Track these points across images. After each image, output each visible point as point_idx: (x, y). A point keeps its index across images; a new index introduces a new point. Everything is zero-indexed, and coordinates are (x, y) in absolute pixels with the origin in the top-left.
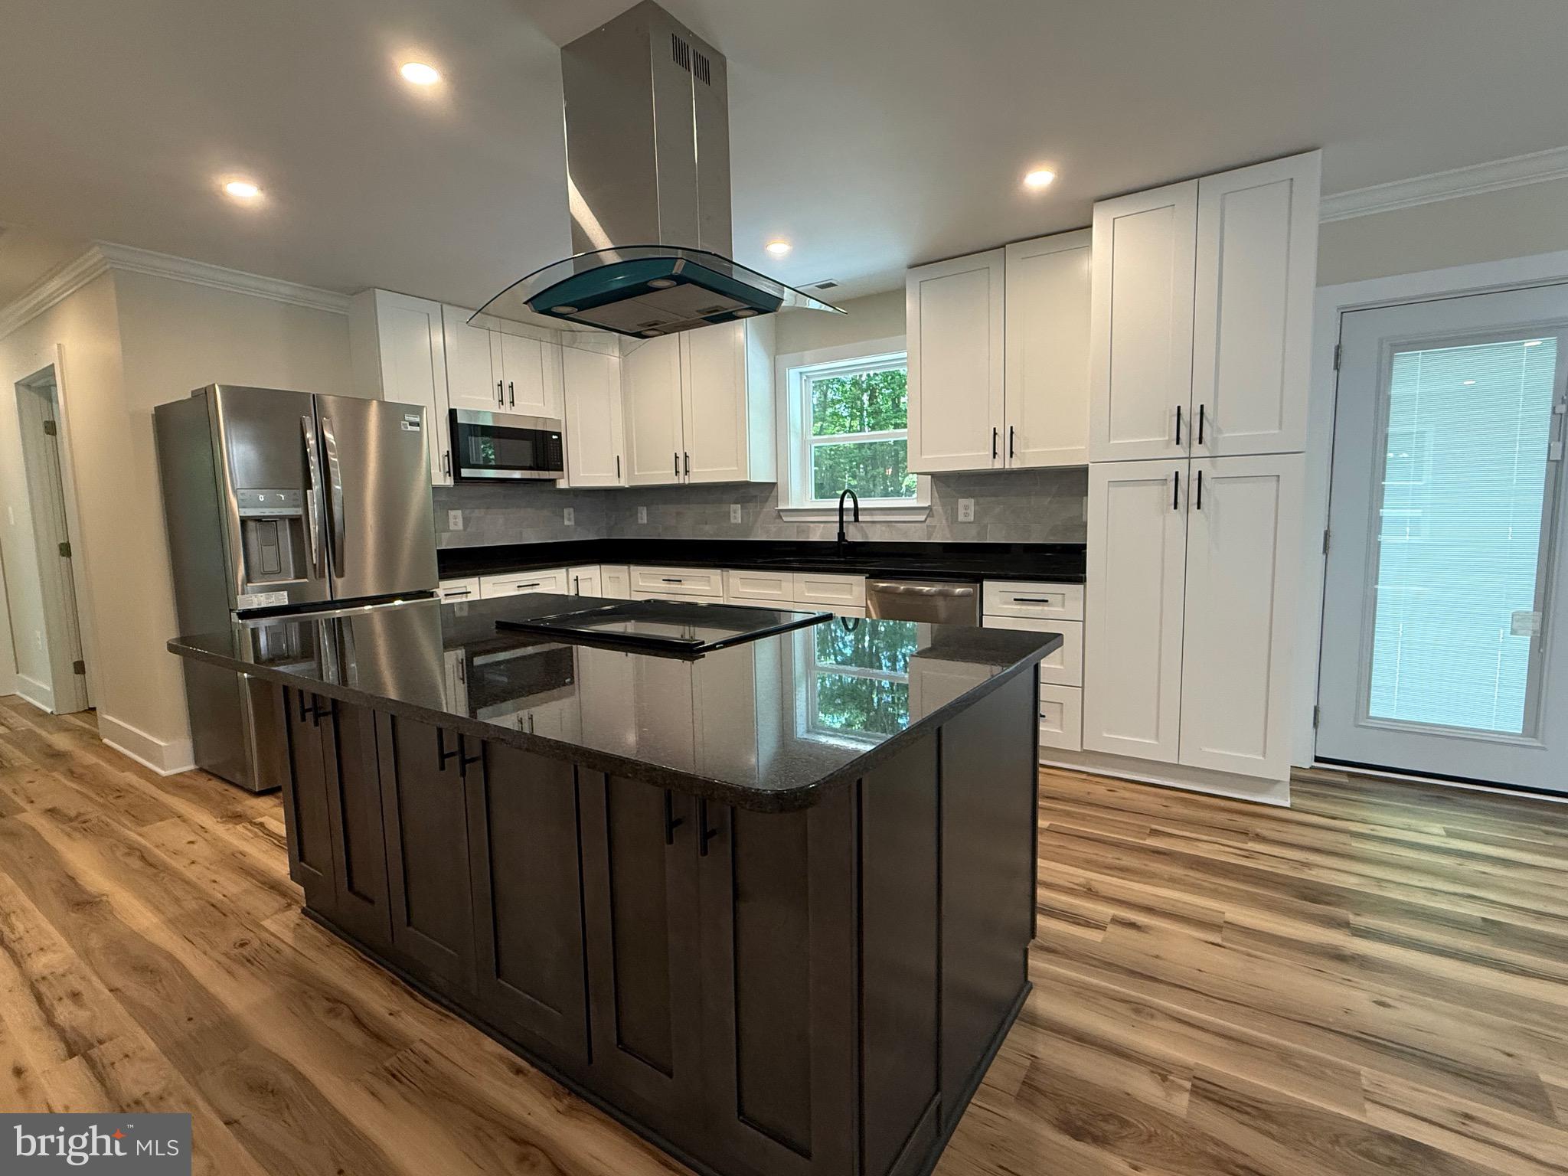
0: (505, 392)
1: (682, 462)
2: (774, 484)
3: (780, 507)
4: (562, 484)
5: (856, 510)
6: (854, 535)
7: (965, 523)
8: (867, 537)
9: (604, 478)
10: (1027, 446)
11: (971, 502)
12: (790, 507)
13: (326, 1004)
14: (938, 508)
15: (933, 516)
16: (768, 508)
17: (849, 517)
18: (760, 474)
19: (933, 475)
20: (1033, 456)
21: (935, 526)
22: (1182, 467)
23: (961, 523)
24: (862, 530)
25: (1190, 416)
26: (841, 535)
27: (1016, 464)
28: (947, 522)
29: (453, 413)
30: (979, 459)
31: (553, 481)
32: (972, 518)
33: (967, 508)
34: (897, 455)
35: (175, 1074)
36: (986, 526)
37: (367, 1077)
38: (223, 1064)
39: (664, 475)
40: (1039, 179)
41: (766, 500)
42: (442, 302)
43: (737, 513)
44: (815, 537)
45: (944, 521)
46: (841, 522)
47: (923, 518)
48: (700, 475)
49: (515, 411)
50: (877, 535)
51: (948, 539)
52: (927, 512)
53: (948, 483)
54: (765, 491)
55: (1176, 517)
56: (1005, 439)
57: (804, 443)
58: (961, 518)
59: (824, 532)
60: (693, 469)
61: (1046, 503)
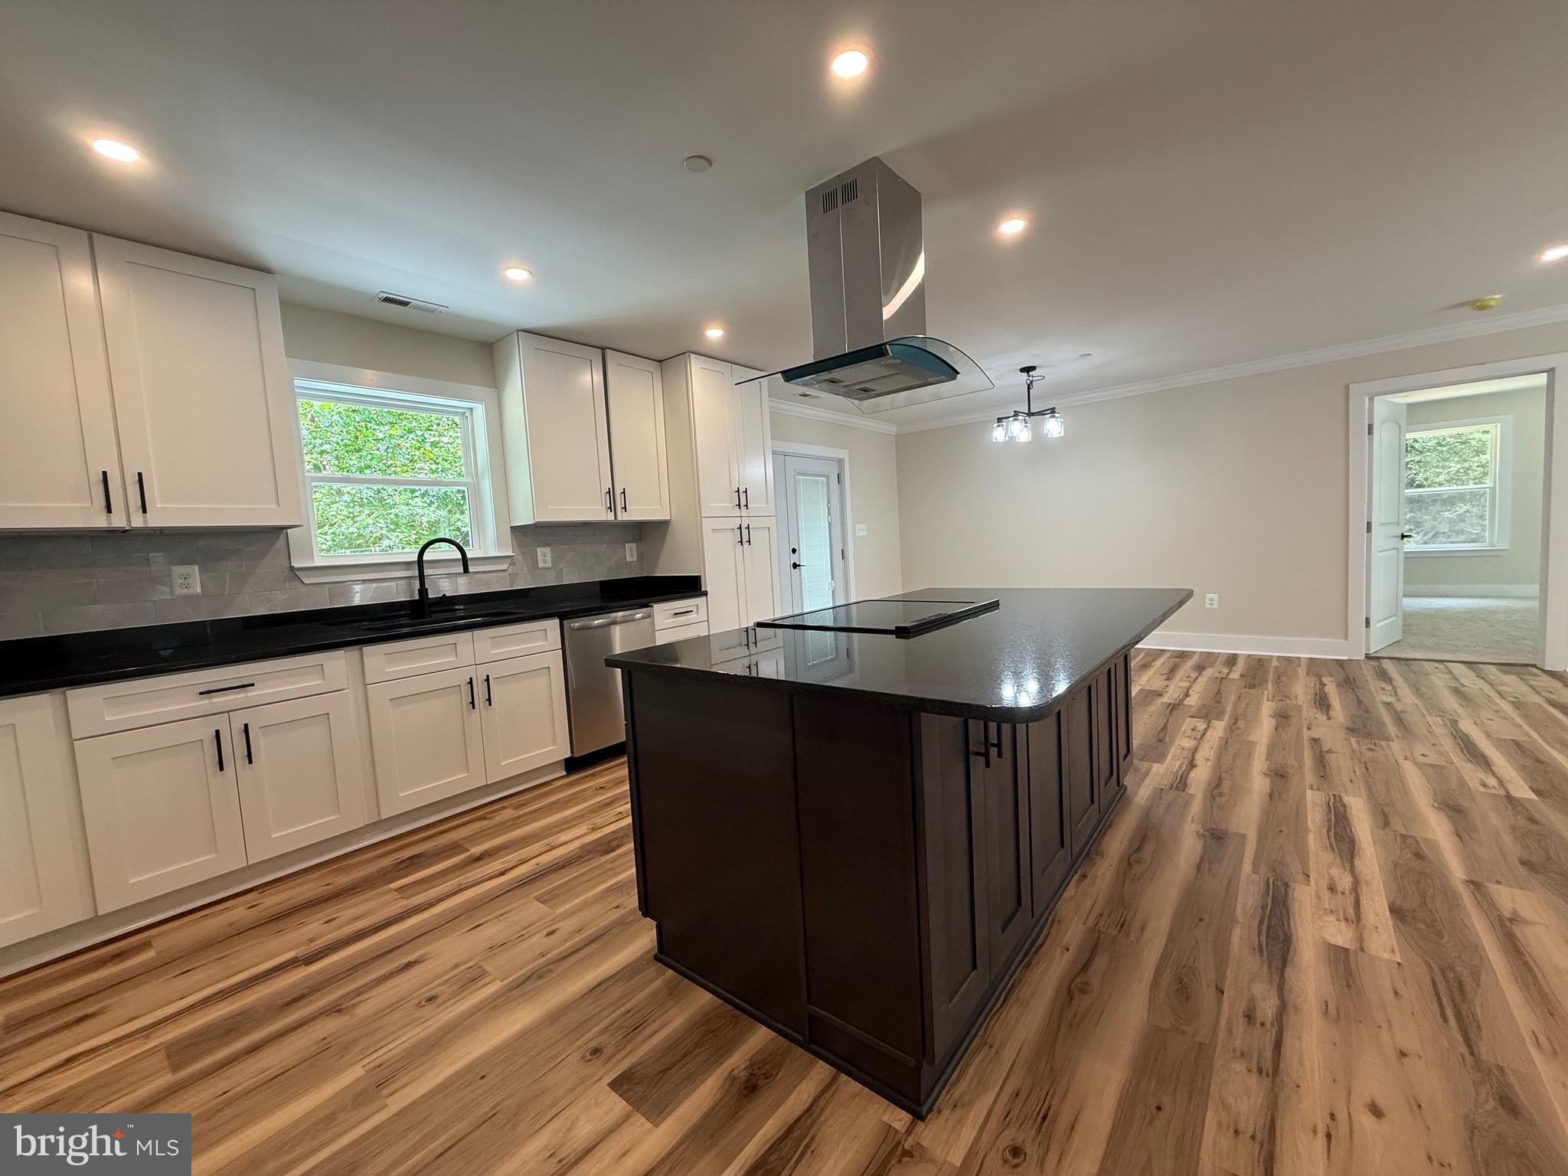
3: (295, 564)
7: (544, 568)
11: (547, 550)
12: (317, 564)
13: (1076, 1000)
14: (519, 557)
15: (514, 565)
16: (267, 567)
19: (513, 528)
21: (517, 574)
23: (541, 569)
25: (742, 492)
26: (424, 591)
28: (528, 568)
32: (549, 564)
33: (544, 556)
35: (1218, 1063)
36: (562, 570)
37: (1132, 938)
38: (1184, 1033)
44: (357, 600)
45: (525, 569)
46: (422, 576)
47: (505, 567)
51: (529, 585)
52: (510, 560)
53: (526, 533)
56: (618, 498)
58: (540, 564)
61: (603, 549)
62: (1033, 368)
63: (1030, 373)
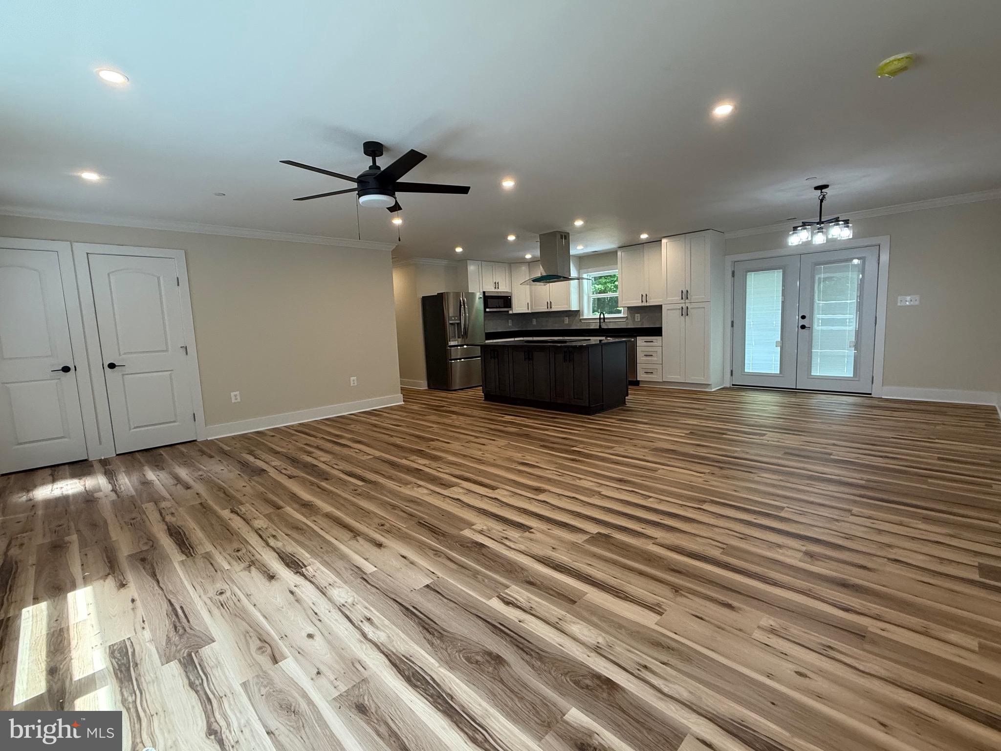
0: (496, 285)
1: (549, 304)
2: (579, 311)
3: (581, 318)
4: (510, 312)
5: (604, 318)
6: (604, 326)
8: (608, 326)
9: (524, 310)
10: (651, 299)
11: (638, 315)
12: (584, 318)
14: (629, 317)
15: (628, 320)
16: (577, 318)
17: (602, 321)
18: (574, 307)
19: (628, 307)
20: (652, 302)
21: (628, 323)
22: (683, 305)
23: (636, 322)
24: (607, 325)
25: (685, 292)
26: (600, 326)
27: (648, 304)
28: (633, 321)
29: (484, 293)
30: (638, 303)
31: (508, 311)
32: (639, 320)
33: (638, 317)
34: (614, 302)
36: (643, 323)
39: (544, 309)
40: (644, 236)
41: (576, 315)
42: (481, 261)
43: (567, 320)
44: (592, 327)
45: (631, 321)
46: (600, 322)
47: (625, 320)
48: (555, 308)
49: (499, 290)
50: (611, 326)
51: (632, 326)
52: (627, 318)
53: (632, 310)
54: (577, 313)
55: (683, 318)
56: (644, 297)
57: (589, 297)
58: (636, 320)
59: (594, 326)
60: (553, 307)
61: (654, 315)
62: (826, 186)
63: (823, 191)
